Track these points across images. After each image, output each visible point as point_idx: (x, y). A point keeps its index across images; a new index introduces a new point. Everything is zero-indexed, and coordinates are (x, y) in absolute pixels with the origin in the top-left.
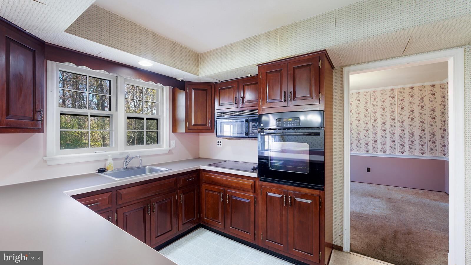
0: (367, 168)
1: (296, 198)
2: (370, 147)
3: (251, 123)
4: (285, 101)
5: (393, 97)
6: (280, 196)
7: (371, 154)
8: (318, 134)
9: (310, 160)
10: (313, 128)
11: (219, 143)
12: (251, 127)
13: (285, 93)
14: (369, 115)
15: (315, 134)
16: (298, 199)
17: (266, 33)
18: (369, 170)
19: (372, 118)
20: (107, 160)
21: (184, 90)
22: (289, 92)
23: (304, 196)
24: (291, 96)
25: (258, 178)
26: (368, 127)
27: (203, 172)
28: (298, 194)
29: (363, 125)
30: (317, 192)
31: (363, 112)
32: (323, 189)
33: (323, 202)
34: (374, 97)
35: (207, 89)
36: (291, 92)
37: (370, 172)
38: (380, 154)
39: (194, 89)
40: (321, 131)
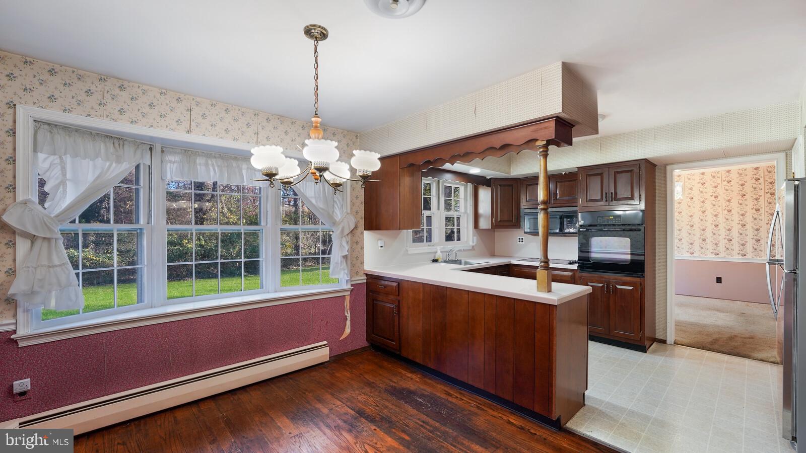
0: (717, 278)
1: (617, 286)
2: (721, 248)
3: (565, 220)
4: (606, 201)
5: (758, 179)
6: (601, 285)
7: (722, 258)
8: (639, 230)
9: (631, 259)
10: (634, 225)
11: (521, 240)
12: (565, 223)
13: (606, 194)
14: (720, 204)
15: (635, 230)
16: (619, 287)
17: (586, 140)
18: (719, 280)
19: (724, 208)
20: (436, 252)
21: (490, 187)
22: (610, 193)
23: (624, 284)
24: (612, 197)
25: (578, 269)
26: (718, 220)
27: (514, 267)
28: (619, 282)
29: (710, 217)
30: (637, 280)
31: (710, 200)
32: (644, 277)
33: (643, 287)
34: (727, 179)
35: (513, 185)
36: (612, 193)
37: (721, 283)
38: (737, 258)
39: (500, 185)
40: (641, 228)
